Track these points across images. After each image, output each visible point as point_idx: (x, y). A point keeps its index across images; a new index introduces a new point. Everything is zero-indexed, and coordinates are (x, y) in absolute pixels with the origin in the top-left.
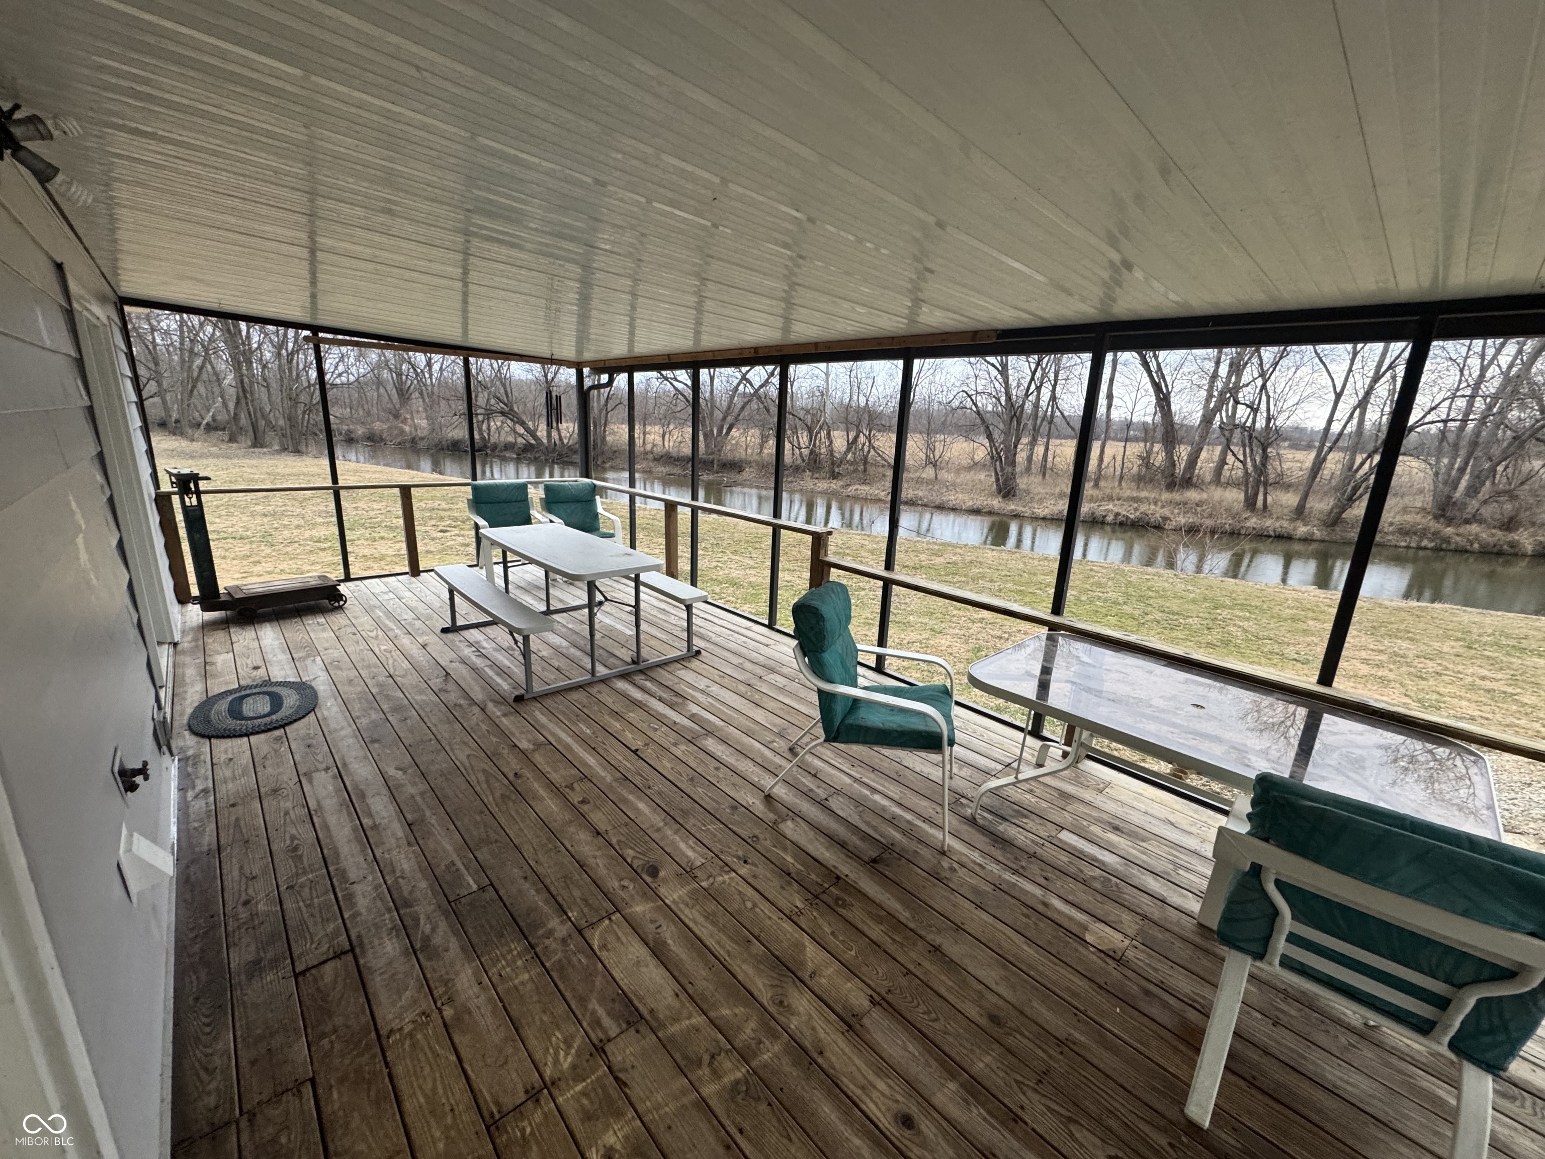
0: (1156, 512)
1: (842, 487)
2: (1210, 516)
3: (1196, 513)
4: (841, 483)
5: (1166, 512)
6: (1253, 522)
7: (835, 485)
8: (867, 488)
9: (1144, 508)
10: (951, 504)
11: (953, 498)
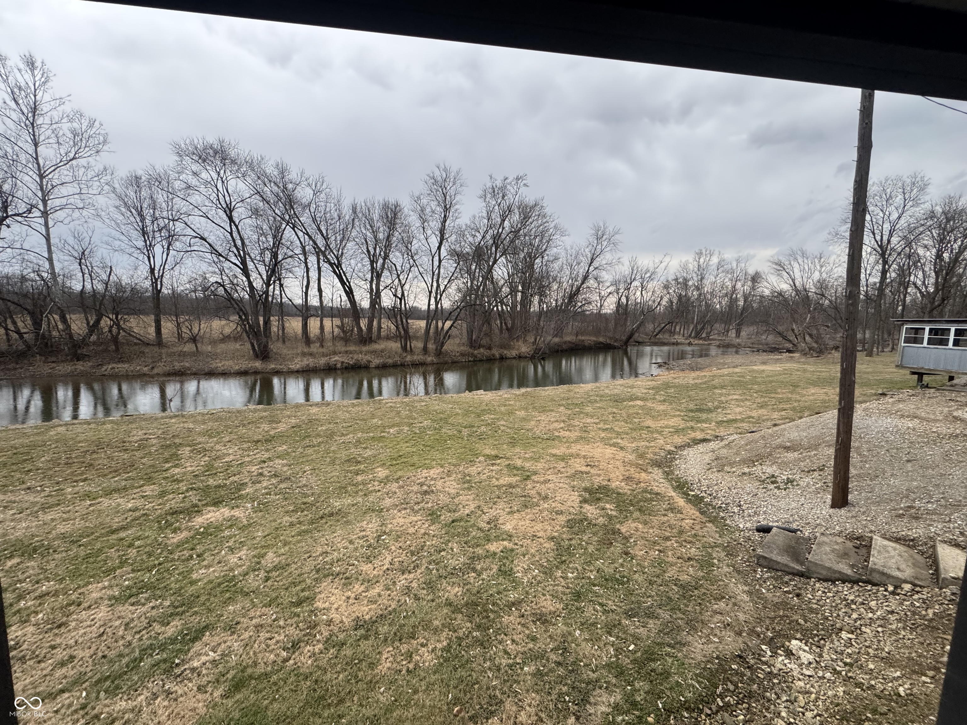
0: (363, 358)
1: (93, 367)
2: (389, 357)
3: (382, 356)
4: (90, 364)
5: (368, 357)
6: (409, 358)
7: (80, 366)
8: (126, 366)
9: (356, 357)
10: (220, 370)
11: (219, 365)
